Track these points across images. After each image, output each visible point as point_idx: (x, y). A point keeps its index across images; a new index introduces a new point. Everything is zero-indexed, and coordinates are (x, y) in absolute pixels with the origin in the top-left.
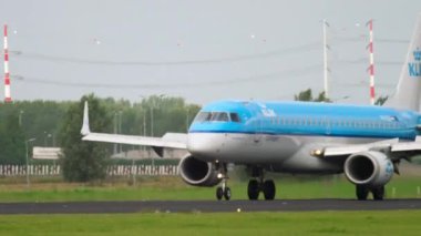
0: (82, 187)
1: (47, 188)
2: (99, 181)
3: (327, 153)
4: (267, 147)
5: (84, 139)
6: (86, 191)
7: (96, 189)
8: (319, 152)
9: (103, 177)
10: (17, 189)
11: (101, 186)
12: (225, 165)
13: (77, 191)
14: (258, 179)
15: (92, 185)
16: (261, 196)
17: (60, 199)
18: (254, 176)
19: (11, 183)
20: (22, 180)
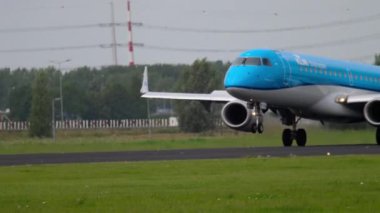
0: (195, 136)
1: (167, 137)
2: (210, 131)
3: (350, 100)
6: (198, 140)
7: (208, 138)
8: (342, 100)
9: (213, 128)
10: (141, 139)
11: (211, 135)
13: (192, 140)
14: (291, 128)
15: (205, 135)
16: (294, 143)
17: (176, 147)
18: (288, 124)
19: (136, 134)
20: (145, 131)
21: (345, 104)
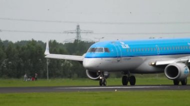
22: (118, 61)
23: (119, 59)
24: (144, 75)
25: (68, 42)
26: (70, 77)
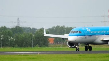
3: (104, 40)
4: (89, 39)
5: (44, 36)
8: (102, 39)
12: (78, 44)
14: (87, 46)
16: (88, 50)
21: (103, 40)
22: (86, 38)
23: (86, 37)
24: (97, 45)
25: (13, 27)
26: (13, 47)
